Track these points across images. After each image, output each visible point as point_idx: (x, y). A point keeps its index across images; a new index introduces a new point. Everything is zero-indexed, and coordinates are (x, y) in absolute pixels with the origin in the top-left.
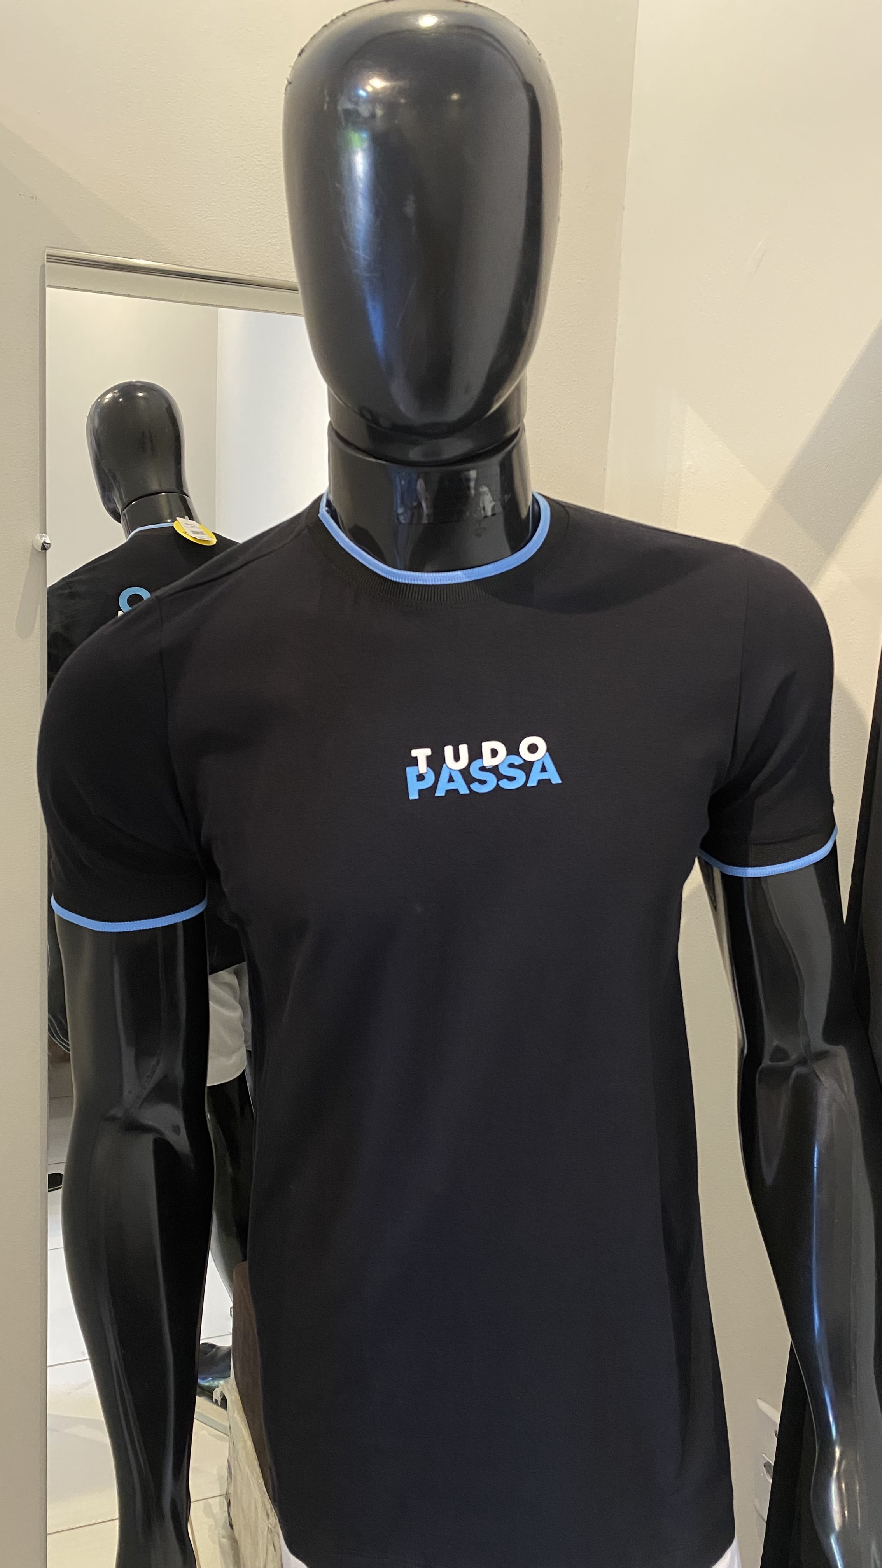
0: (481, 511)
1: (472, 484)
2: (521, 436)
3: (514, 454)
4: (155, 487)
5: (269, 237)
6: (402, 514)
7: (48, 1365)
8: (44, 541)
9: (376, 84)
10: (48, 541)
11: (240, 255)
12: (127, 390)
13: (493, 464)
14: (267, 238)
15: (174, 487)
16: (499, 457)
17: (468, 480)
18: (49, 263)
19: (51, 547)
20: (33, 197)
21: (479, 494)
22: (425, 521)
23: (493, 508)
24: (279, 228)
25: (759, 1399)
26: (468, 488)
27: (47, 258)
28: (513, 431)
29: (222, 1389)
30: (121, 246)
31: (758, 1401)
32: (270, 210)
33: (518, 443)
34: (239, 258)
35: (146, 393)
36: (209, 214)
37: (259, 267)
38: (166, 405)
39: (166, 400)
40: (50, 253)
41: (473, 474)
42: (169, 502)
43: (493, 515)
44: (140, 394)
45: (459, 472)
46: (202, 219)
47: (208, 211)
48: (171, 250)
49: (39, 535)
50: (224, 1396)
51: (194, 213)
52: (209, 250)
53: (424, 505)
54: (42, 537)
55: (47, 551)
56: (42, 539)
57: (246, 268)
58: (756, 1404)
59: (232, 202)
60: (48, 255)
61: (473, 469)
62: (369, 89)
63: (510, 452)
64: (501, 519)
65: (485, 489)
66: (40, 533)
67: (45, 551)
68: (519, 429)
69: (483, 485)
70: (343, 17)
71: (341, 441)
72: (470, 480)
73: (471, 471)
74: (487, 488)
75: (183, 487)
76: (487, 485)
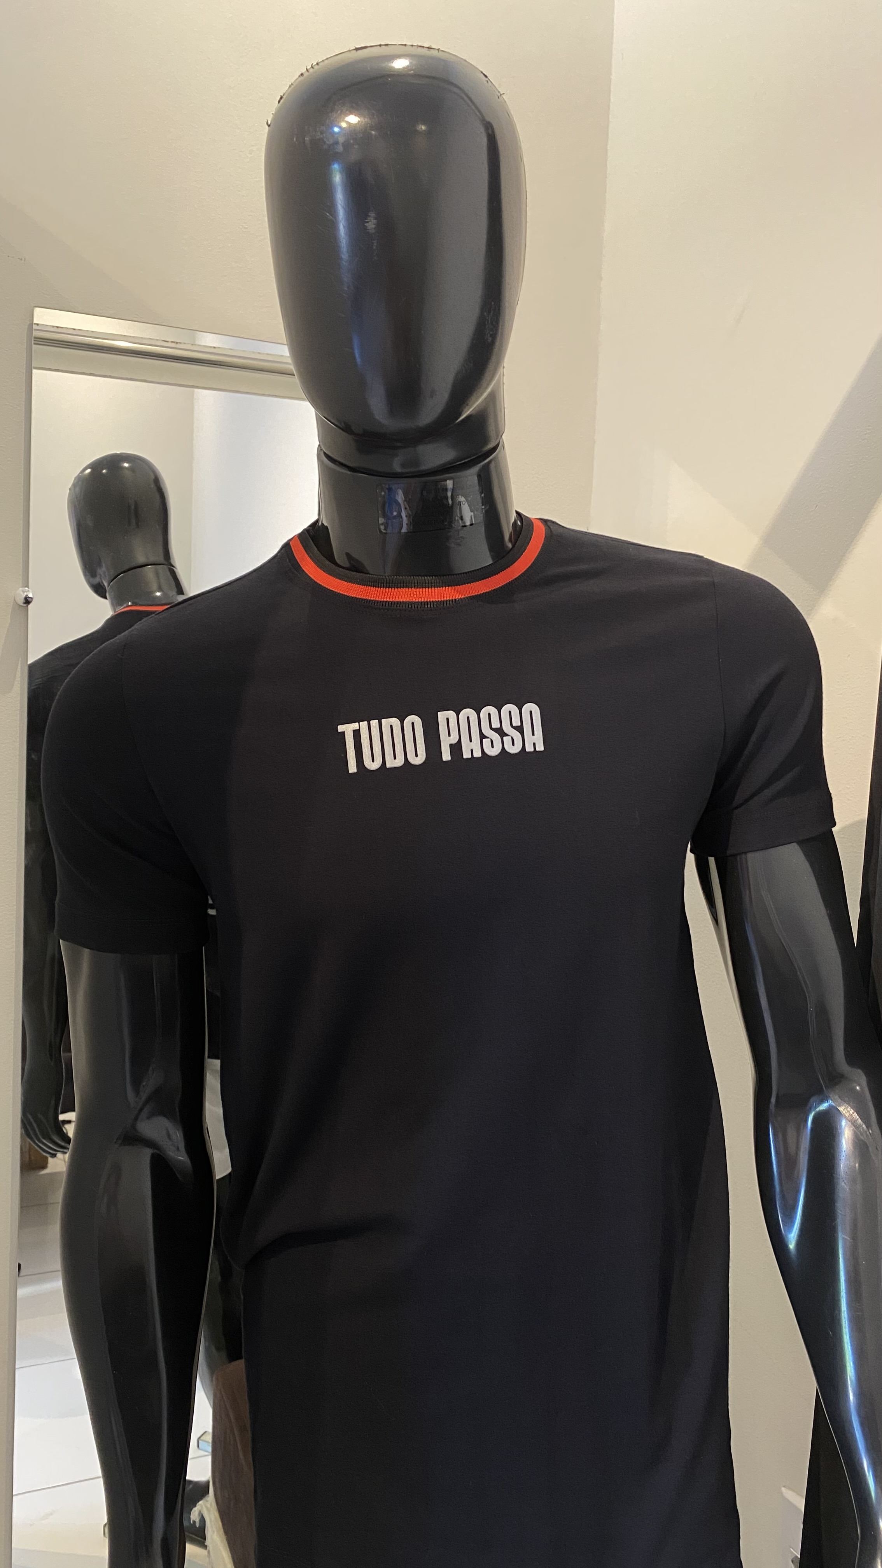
0: (460, 522)
1: (449, 494)
2: (500, 452)
3: (492, 465)
4: (141, 560)
6: (382, 524)
7: (14, 1494)
8: (27, 595)
10: (30, 595)
12: (112, 462)
13: (471, 476)
15: (161, 559)
16: (475, 469)
18: (35, 346)
19: (33, 603)
20: (21, 259)
21: (456, 504)
22: (404, 530)
23: (473, 518)
25: (784, 1487)
26: (447, 500)
27: (34, 341)
28: (491, 445)
29: (200, 1508)
31: (783, 1489)
35: (131, 465)
38: (153, 477)
39: (154, 474)
40: (37, 336)
41: (450, 484)
42: (157, 574)
43: (471, 525)
44: (126, 465)
45: (436, 482)
49: (21, 589)
50: (202, 1516)
53: (404, 514)
54: (24, 592)
55: (30, 606)
56: (24, 594)
58: (782, 1494)
60: (34, 338)
61: (450, 479)
62: (344, 125)
63: (488, 465)
66: (22, 587)
67: (27, 606)
68: (498, 445)
69: (461, 495)
70: (317, 65)
71: (329, 460)
72: (446, 490)
73: (448, 481)
74: (463, 498)
75: (171, 559)
76: (462, 495)
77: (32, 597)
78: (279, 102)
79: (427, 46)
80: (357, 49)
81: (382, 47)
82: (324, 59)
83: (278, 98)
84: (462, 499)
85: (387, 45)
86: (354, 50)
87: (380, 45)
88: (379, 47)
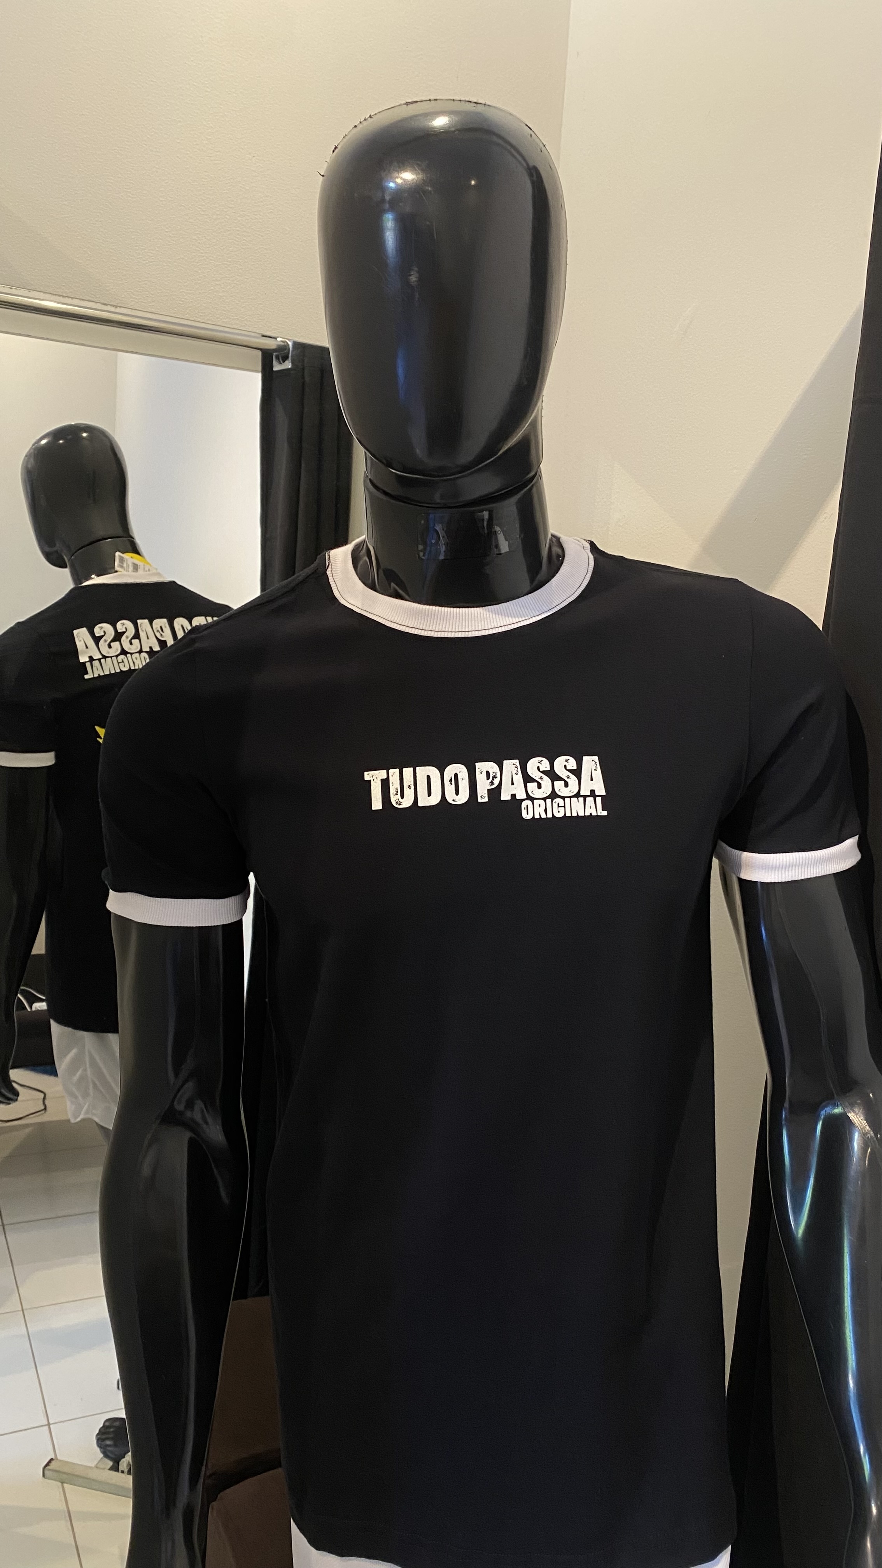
0: (494, 549)
1: (486, 524)
4: (101, 532)
6: (421, 551)
13: (511, 505)
14: (210, 285)
15: (120, 531)
21: (491, 533)
26: (481, 527)
30: (64, 286)
32: (213, 259)
35: (89, 435)
36: (153, 259)
37: (202, 313)
39: (109, 442)
41: (486, 514)
46: (147, 263)
47: (152, 256)
51: (138, 257)
52: (152, 295)
53: (442, 542)
61: (486, 510)
62: (399, 181)
69: (497, 526)
70: (370, 118)
71: (375, 488)
72: (483, 520)
73: (484, 512)
76: (500, 525)
78: (333, 151)
80: (407, 104)
82: (376, 112)
83: (333, 148)
84: (497, 529)
85: (436, 100)
86: (405, 104)
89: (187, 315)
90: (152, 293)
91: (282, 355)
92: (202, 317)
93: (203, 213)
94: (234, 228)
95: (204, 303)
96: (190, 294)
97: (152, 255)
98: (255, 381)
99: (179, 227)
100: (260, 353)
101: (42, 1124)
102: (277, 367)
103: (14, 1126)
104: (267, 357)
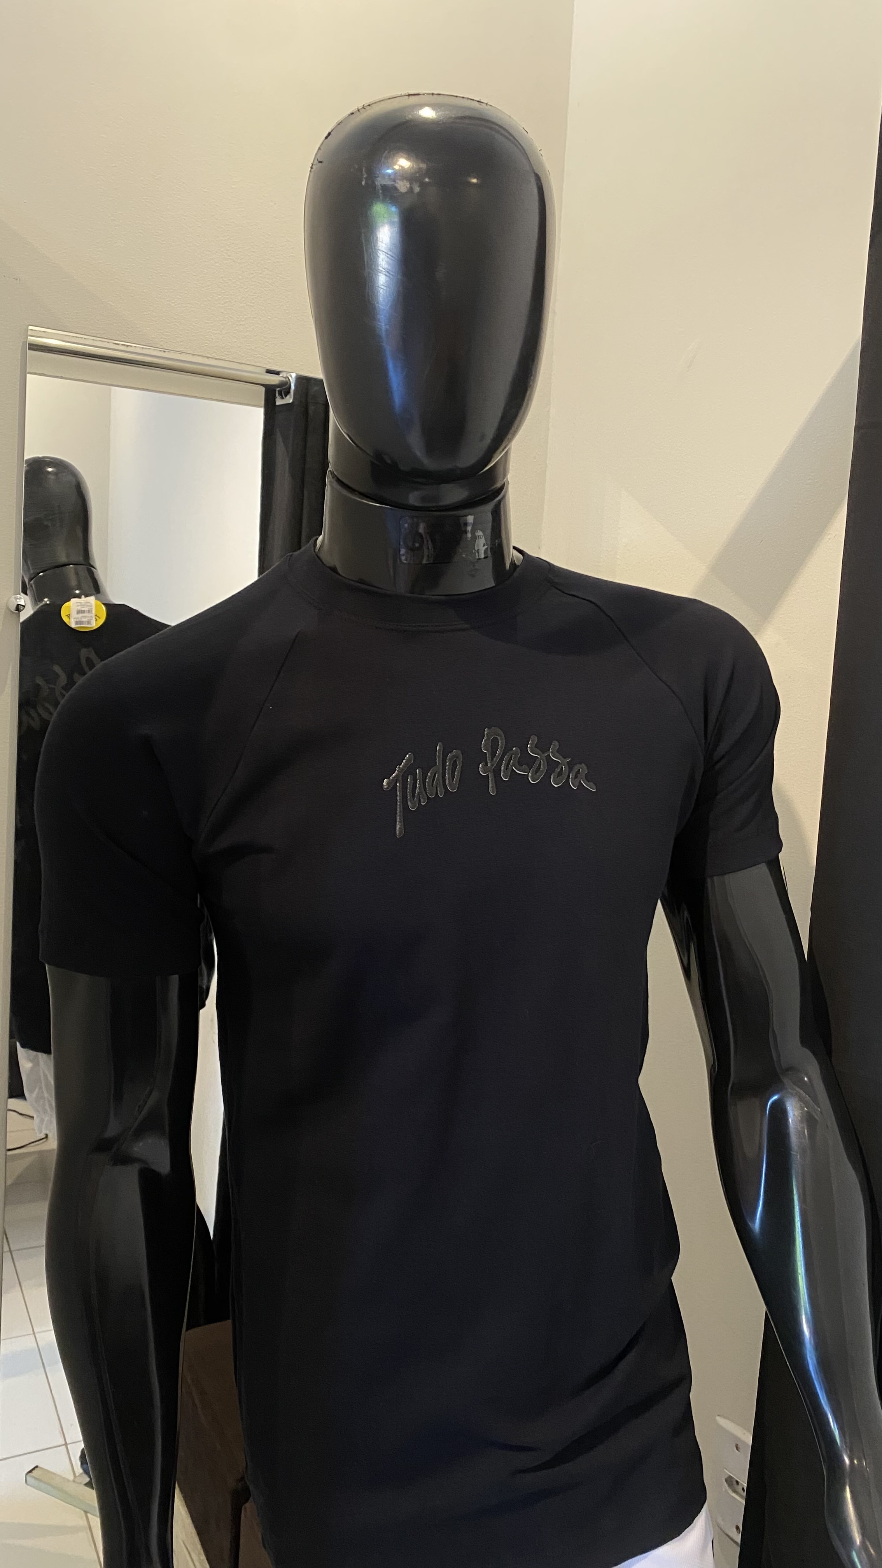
0: (475, 554)
1: (469, 528)
2: (506, 492)
4: (63, 559)
5: (237, 325)
6: (403, 555)
8: (19, 603)
9: (403, 163)
10: (22, 603)
11: (210, 339)
13: (486, 511)
15: (81, 559)
16: (490, 506)
17: (466, 524)
18: (30, 351)
20: (17, 279)
21: (474, 538)
23: (486, 552)
24: (246, 317)
25: (718, 1416)
26: (466, 532)
27: (29, 346)
28: (498, 485)
31: (718, 1418)
33: (504, 497)
34: (208, 342)
37: (228, 352)
40: (31, 341)
41: (470, 519)
42: (77, 574)
44: (50, 470)
45: (459, 516)
46: (175, 305)
48: (145, 332)
49: (13, 596)
51: (167, 300)
52: (181, 335)
53: (426, 546)
54: (16, 599)
56: (16, 601)
57: (215, 352)
58: (716, 1420)
59: (203, 291)
60: (29, 343)
61: (471, 515)
63: (500, 502)
64: (490, 561)
65: (479, 533)
66: (14, 595)
67: (19, 613)
68: (504, 484)
73: (468, 516)
74: (481, 532)
75: (90, 559)
76: (481, 530)
77: (24, 605)
78: (326, 138)
79: (478, 99)
81: (435, 96)
85: (439, 94)
87: (433, 94)
88: (431, 95)
89: (214, 354)
90: (181, 333)
91: (285, 390)
92: (227, 356)
93: (228, 257)
94: (258, 271)
95: (230, 342)
96: (216, 334)
97: (180, 297)
98: (257, 416)
99: (206, 271)
100: (263, 389)
101: (40, 1153)
102: (279, 402)
103: (20, 1154)
104: (271, 393)
